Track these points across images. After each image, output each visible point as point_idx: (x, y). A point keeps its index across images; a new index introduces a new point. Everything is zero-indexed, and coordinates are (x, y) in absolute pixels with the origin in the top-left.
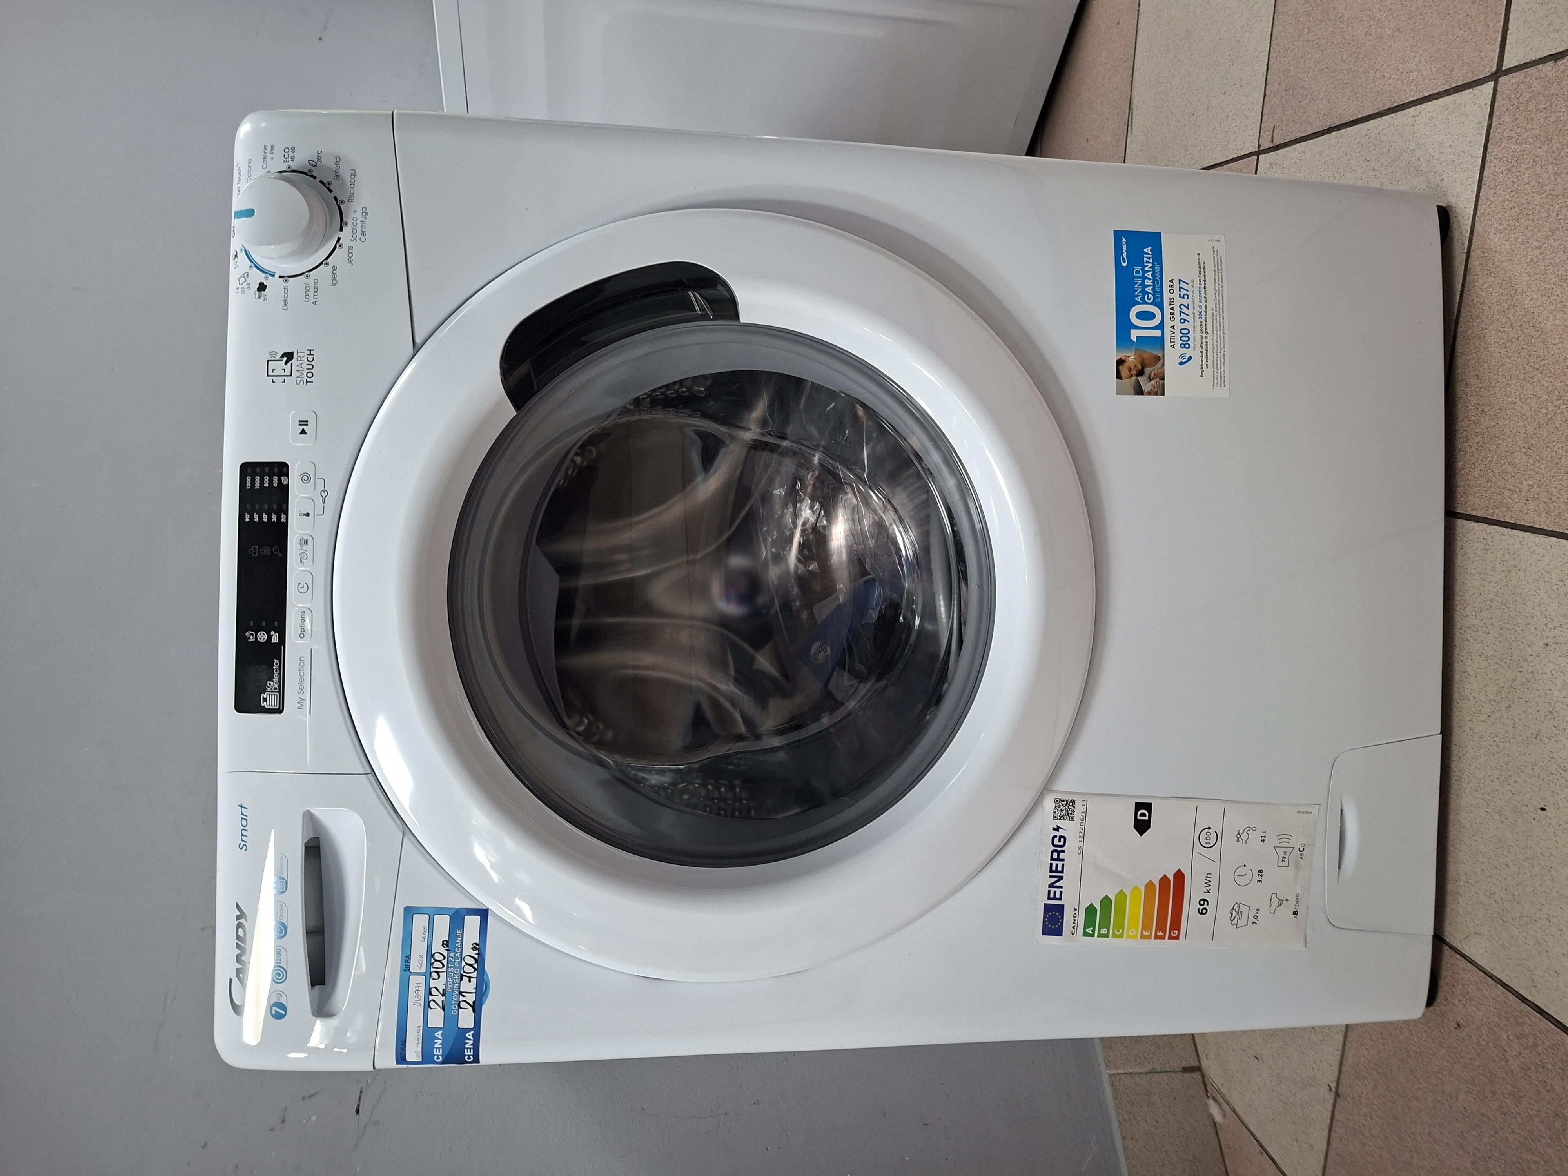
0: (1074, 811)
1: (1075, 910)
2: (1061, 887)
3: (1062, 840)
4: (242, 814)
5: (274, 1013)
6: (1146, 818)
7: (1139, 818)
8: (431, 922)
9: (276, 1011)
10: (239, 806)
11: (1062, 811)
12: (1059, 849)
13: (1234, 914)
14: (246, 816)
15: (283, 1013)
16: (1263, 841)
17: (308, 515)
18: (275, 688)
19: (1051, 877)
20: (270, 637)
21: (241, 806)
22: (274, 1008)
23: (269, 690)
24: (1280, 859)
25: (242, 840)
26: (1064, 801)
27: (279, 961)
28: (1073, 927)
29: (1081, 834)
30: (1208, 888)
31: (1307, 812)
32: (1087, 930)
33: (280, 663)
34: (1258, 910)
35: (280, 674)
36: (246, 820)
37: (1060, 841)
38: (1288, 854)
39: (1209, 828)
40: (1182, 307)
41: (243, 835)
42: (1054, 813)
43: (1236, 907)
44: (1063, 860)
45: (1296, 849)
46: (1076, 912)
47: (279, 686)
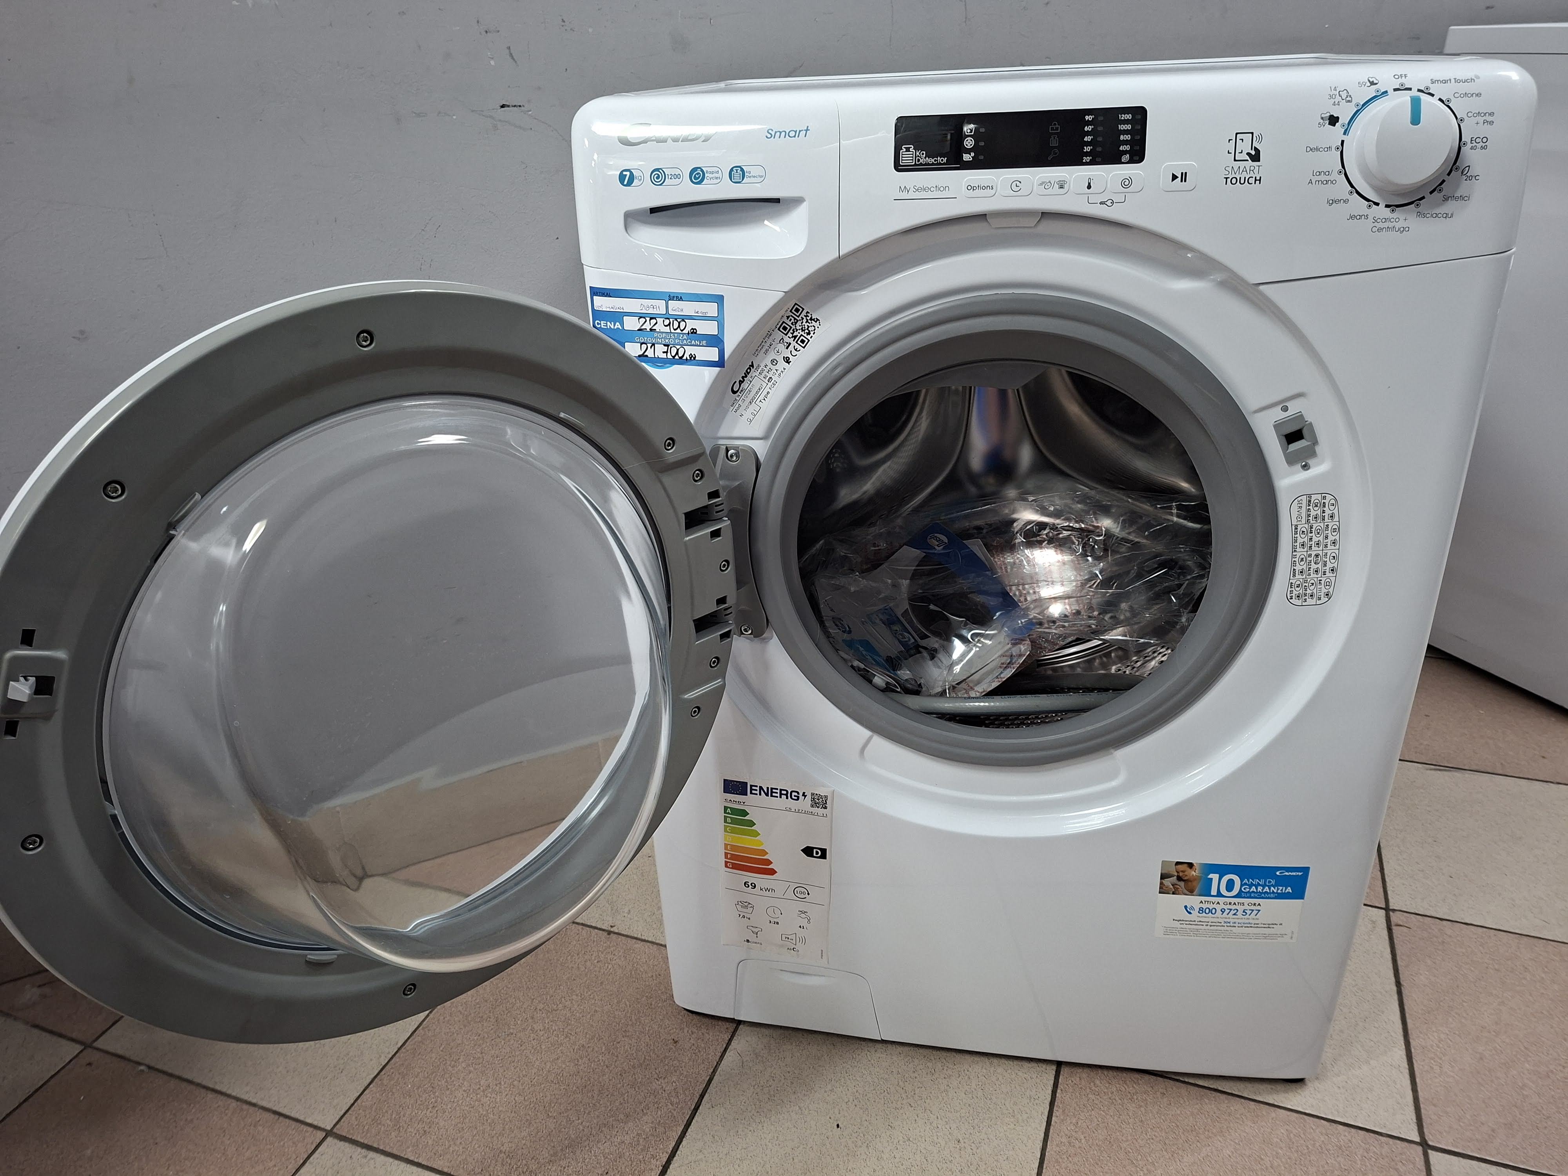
0: (818, 807)
1: (744, 803)
2: (760, 794)
3: (796, 798)
4: (800, 131)
5: (624, 173)
6: (815, 855)
7: (815, 850)
8: (712, 319)
9: (626, 175)
10: (808, 127)
11: (818, 799)
12: (789, 795)
13: (746, 904)
14: (798, 137)
15: (625, 183)
16: (800, 927)
17: (1089, 187)
18: (919, 160)
20: (968, 151)
21: (807, 130)
22: (628, 173)
23: (918, 154)
24: (787, 936)
25: (776, 132)
26: (826, 801)
27: (670, 177)
28: (730, 800)
29: (800, 811)
30: (764, 890)
31: (822, 956)
32: (729, 809)
33: (944, 164)
34: (749, 919)
35: (933, 164)
36: (795, 136)
37: (795, 796)
38: (791, 941)
39: (808, 894)
40: (1236, 911)
41: (781, 133)
42: (817, 794)
43: (750, 905)
44: (781, 797)
45: (794, 946)
46: (742, 803)
47: (921, 164)
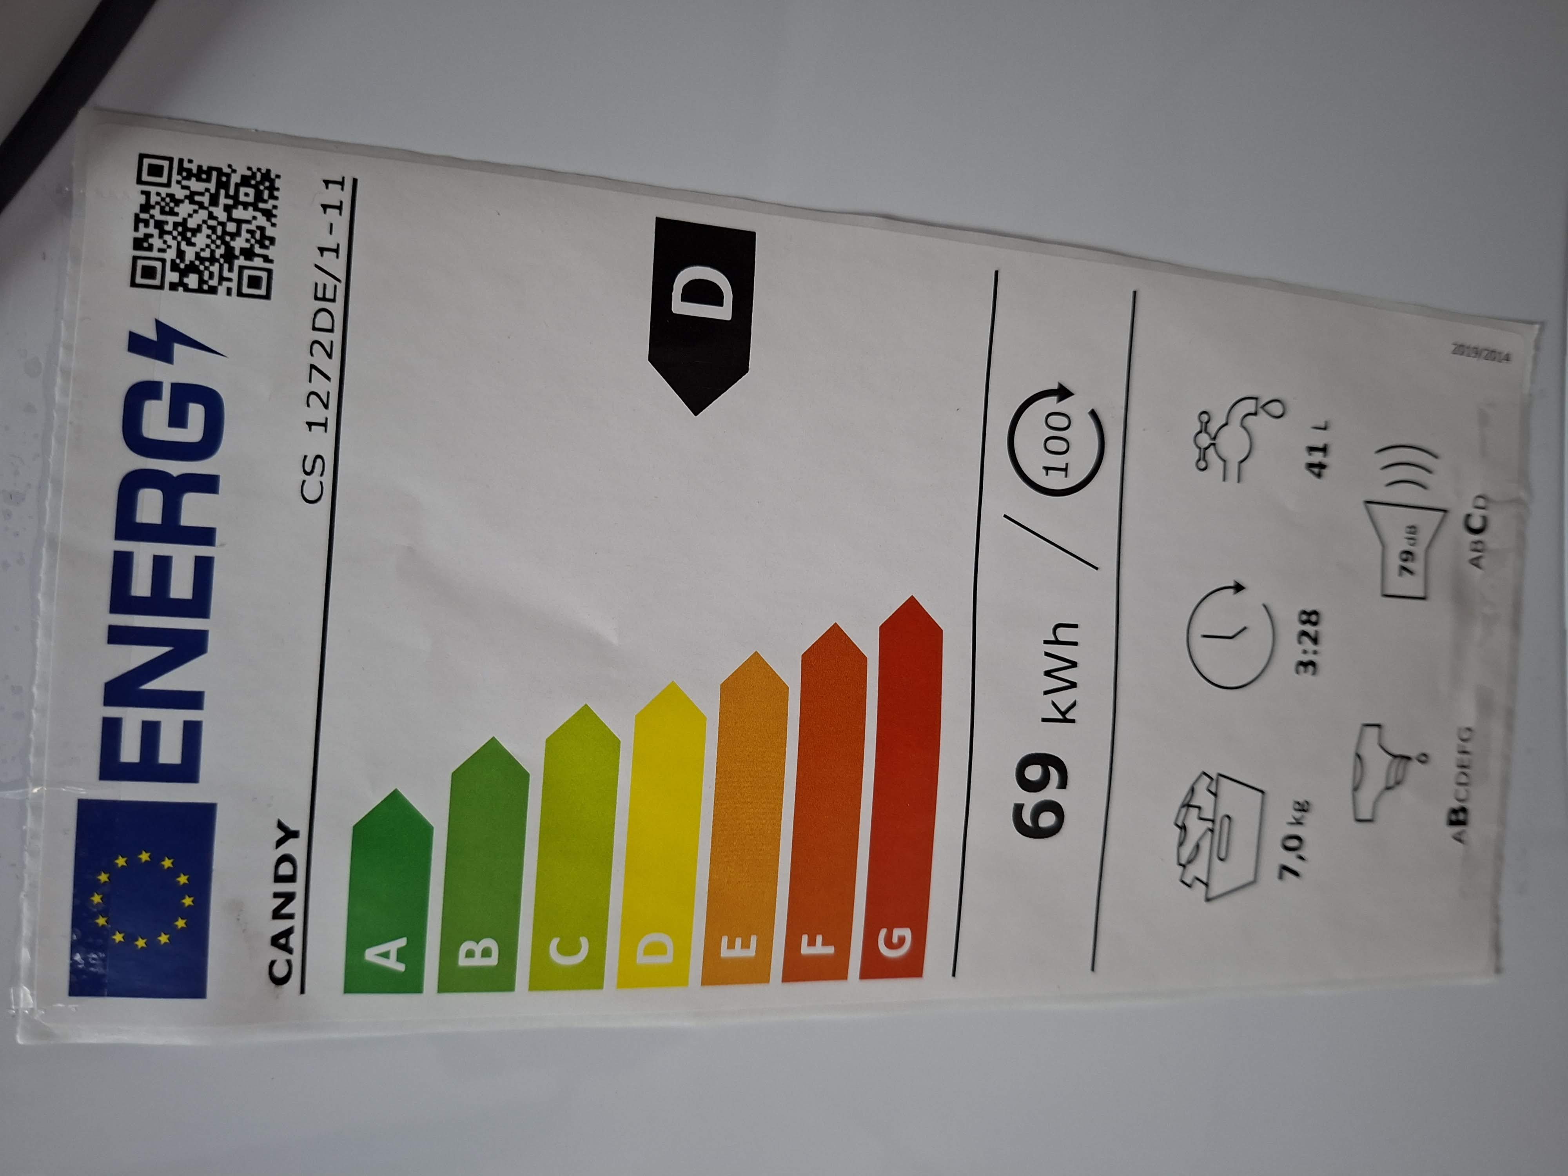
0: (265, 240)
1: (290, 834)
2: (193, 700)
3: (196, 412)
11: (186, 232)
12: (175, 468)
13: (1196, 828)
16: (1317, 469)
19: (117, 636)
24: (1395, 561)
26: (203, 174)
28: (280, 941)
29: (319, 384)
30: (1064, 699)
31: (1492, 355)
32: (371, 955)
34: (1303, 807)
37: (178, 419)
38: (1424, 536)
39: (1063, 393)
43: (1203, 798)
44: (205, 536)
45: (1455, 522)
46: (296, 848)
